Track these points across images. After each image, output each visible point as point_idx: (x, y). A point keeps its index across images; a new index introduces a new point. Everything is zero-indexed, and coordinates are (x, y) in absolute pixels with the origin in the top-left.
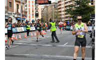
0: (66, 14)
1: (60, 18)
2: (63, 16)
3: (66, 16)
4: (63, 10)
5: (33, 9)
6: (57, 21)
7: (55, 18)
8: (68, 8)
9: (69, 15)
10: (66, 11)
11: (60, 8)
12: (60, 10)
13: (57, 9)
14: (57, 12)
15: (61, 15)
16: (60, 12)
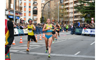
0: (75, 12)
1: (67, 17)
2: (71, 15)
3: (75, 15)
4: (71, 6)
5: (30, 4)
6: (63, 22)
7: (60, 17)
8: (79, 4)
9: (80, 14)
10: (75, 7)
11: (67, 4)
12: (67, 6)
13: (63, 5)
14: (63, 9)
15: (68, 13)
16: (68, 8)
